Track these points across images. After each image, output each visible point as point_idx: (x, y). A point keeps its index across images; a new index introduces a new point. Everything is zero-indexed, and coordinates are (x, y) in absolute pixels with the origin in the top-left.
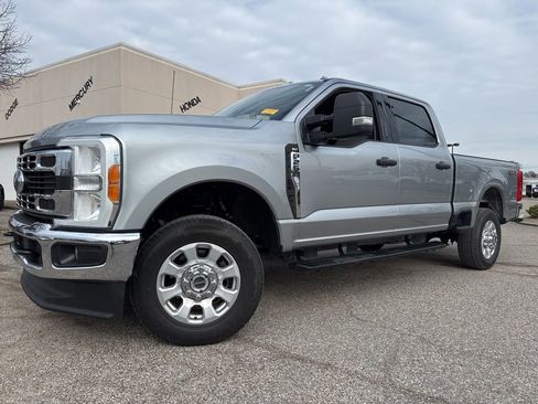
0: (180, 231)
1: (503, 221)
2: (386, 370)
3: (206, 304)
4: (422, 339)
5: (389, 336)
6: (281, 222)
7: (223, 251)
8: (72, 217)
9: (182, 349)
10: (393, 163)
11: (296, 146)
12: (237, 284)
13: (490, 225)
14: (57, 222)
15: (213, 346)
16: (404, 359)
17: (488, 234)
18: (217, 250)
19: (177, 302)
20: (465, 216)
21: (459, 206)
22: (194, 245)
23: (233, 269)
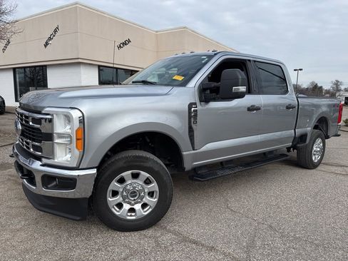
0: (121, 164)
1: (328, 137)
2: (248, 252)
3: (138, 207)
4: (271, 227)
5: (250, 224)
6: (184, 153)
7: (148, 175)
8: (53, 159)
9: (123, 234)
10: (258, 109)
11: (195, 104)
12: (157, 195)
13: (319, 141)
14: (45, 161)
15: (142, 232)
16: (259, 243)
17: (317, 147)
18: (144, 175)
19: (120, 206)
20: (303, 138)
21: (299, 131)
22: (130, 172)
23: (154, 186)
